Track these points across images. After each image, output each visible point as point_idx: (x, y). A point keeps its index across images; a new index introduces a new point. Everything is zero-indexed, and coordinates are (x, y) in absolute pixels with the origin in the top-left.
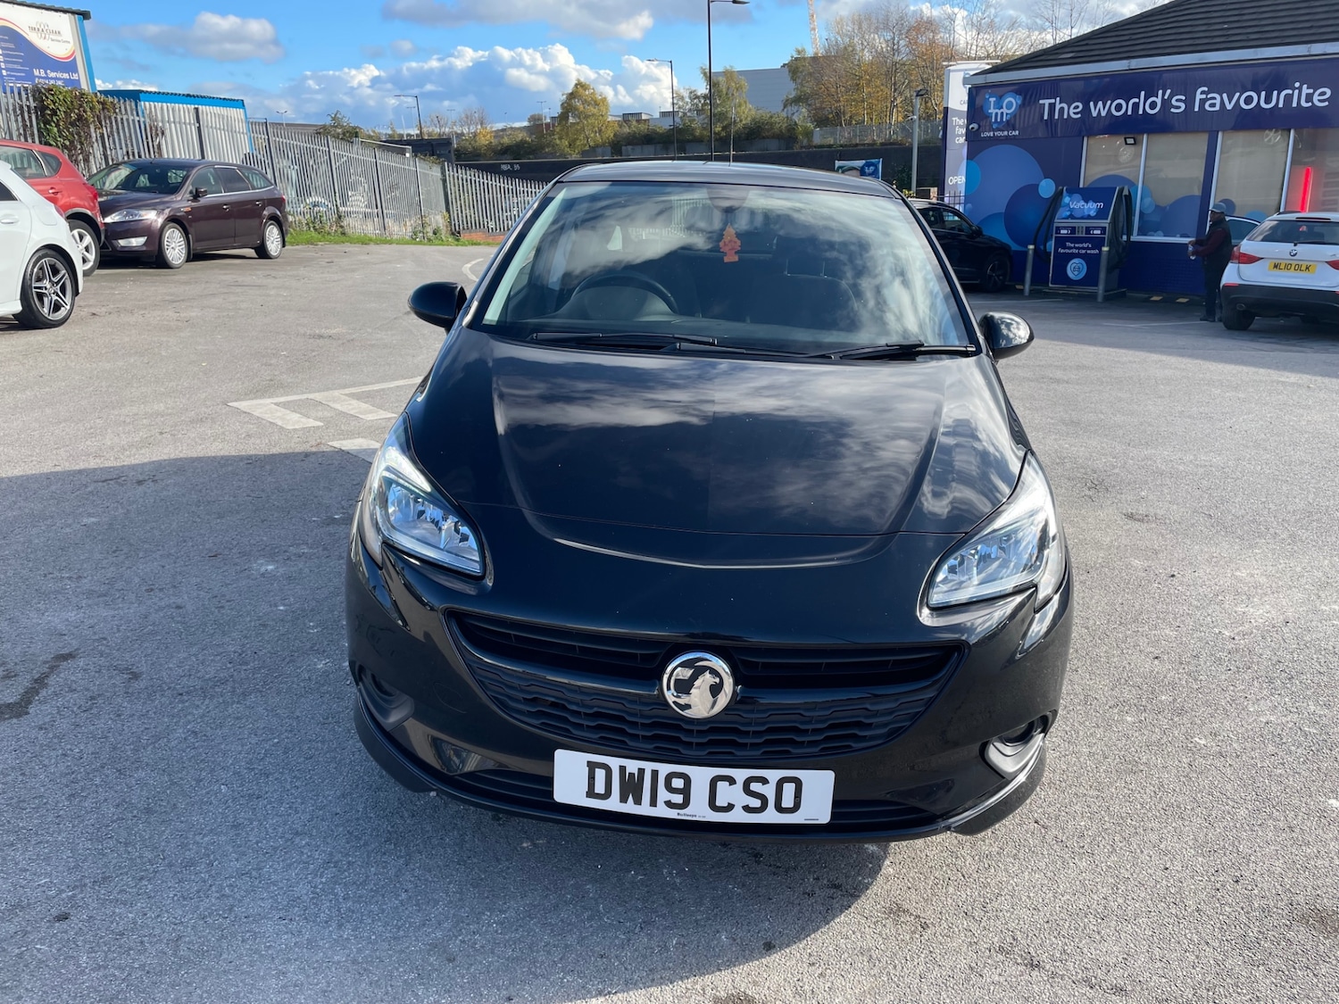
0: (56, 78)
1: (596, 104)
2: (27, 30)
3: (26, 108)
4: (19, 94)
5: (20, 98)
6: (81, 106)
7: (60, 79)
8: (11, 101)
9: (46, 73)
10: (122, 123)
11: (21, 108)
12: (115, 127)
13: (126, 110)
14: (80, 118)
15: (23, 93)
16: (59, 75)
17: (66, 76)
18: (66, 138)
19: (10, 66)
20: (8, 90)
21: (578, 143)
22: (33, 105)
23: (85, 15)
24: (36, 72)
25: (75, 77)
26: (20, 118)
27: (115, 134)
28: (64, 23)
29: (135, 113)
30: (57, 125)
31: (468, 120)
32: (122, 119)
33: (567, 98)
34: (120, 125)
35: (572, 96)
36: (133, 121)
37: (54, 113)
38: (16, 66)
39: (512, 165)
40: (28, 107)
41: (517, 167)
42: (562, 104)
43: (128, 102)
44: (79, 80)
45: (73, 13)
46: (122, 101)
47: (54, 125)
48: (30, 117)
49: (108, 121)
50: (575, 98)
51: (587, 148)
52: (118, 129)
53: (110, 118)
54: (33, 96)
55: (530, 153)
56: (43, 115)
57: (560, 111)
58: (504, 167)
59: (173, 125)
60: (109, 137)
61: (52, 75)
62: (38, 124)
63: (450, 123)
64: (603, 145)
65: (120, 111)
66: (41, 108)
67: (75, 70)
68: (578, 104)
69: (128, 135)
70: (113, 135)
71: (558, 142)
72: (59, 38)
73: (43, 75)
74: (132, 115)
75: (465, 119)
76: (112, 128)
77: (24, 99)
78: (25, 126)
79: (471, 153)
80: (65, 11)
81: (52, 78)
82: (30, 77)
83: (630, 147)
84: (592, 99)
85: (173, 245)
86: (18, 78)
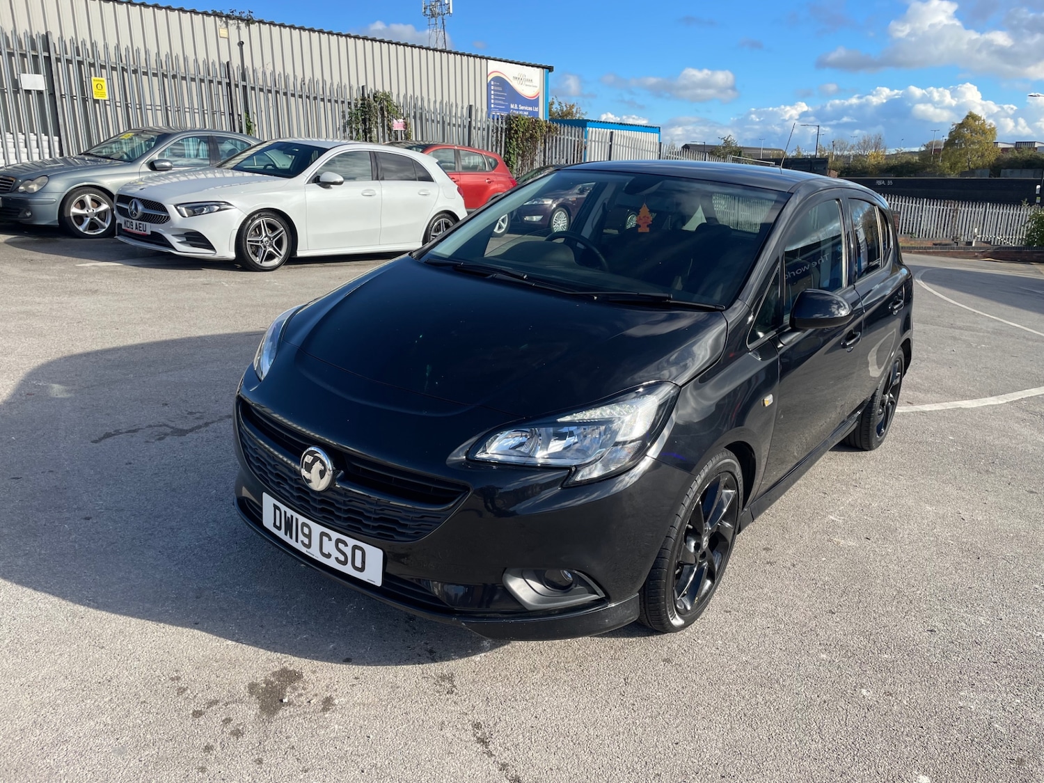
0: (524, 111)
1: (984, 132)
2: (512, 79)
3: (500, 129)
4: (498, 119)
5: (498, 123)
6: (534, 129)
7: (526, 111)
8: (492, 124)
9: (518, 107)
10: (560, 141)
11: (497, 128)
12: (554, 143)
13: (564, 132)
14: (532, 136)
15: (500, 119)
16: (526, 108)
17: (530, 109)
18: (520, 149)
19: (497, 102)
20: (491, 116)
21: (959, 165)
22: (505, 126)
23: (550, 69)
24: (512, 106)
25: (536, 109)
26: (495, 135)
27: (554, 148)
28: (536, 74)
29: (569, 134)
30: (517, 141)
31: (865, 144)
32: (560, 138)
33: (956, 127)
34: (558, 142)
35: (961, 126)
36: (567, 139)
37: (516, 132)
38: (500, 102)
39: (886, 181)
40: (502, 128)
41: (890, 183)
42: (951, 133)
43: (566, 127)
44: (538, 112)
45: (543, 68)
46: (562, 126)
47: (514, 140)
48: (501, 134)
49: (551, 139)
50: (964, 127)
51: (967, 169)
52: (556, 144)
53: (552, 137)
54: (506, 121)
55: (911, 172)
56: (509, 134)
57: (947, 138)
58: (879, 183)
59: (593, 143)
60: (549, 149)
61: (522, 108)
62: (505, 139)
63: (849, 147)
64: (984, 167)
65: (560, 133)
66: (509, 129)
67: (537, 105)
68: (966, 132)
69: (562, 149)
70: (552, 149)
71: (940, 164)
72: (531, 84)
73: (516, 108)
74: (568, 135)
75: (863, 144)
76: (552, 144)
77: (500, 123)
78: (497, 140)
79: (860, 170)
80: (538, 67)
81: (521, 110)
82: (508, 108)
83: (1008, 171)
84: (980, 129)
85: (559, 222)
86: (500, 110)
